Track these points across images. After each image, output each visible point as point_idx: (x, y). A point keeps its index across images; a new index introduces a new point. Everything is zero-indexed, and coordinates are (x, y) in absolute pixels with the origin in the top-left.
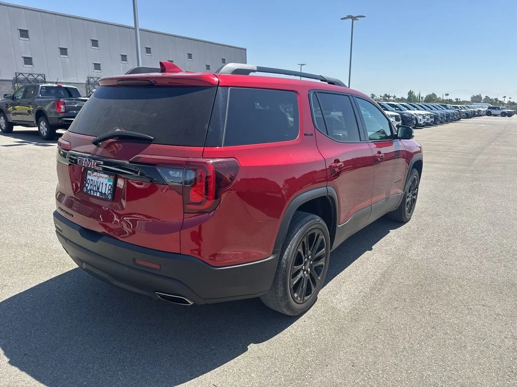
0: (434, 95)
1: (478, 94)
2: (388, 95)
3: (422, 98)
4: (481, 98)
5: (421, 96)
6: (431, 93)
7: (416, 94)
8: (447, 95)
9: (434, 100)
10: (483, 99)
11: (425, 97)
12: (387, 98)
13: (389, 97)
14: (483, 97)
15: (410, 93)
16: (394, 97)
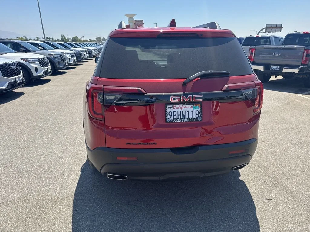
0: (77, 37)
1: (99, 37)
2: (48, 37)
3: (70, 39)
4: (101, 39)
5: (69, 38)
6: (75, 36)
7: (66, 37)
8: (83, 37)
9: (78, 40)
10: (102, 39)
11: (72, 39)
12: (49, 40)
13: (49, 39)
14: (102, 38)
15: (62, 36)
16: (52, 39)
